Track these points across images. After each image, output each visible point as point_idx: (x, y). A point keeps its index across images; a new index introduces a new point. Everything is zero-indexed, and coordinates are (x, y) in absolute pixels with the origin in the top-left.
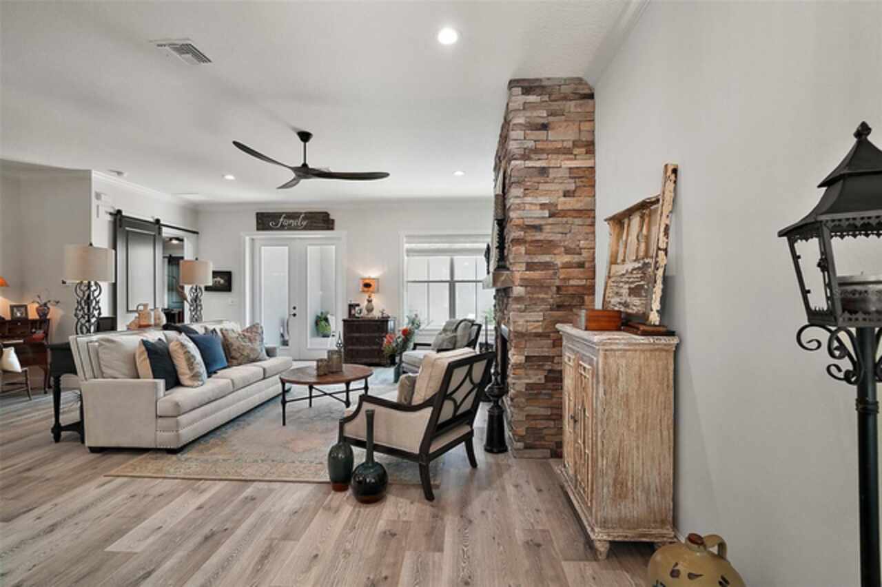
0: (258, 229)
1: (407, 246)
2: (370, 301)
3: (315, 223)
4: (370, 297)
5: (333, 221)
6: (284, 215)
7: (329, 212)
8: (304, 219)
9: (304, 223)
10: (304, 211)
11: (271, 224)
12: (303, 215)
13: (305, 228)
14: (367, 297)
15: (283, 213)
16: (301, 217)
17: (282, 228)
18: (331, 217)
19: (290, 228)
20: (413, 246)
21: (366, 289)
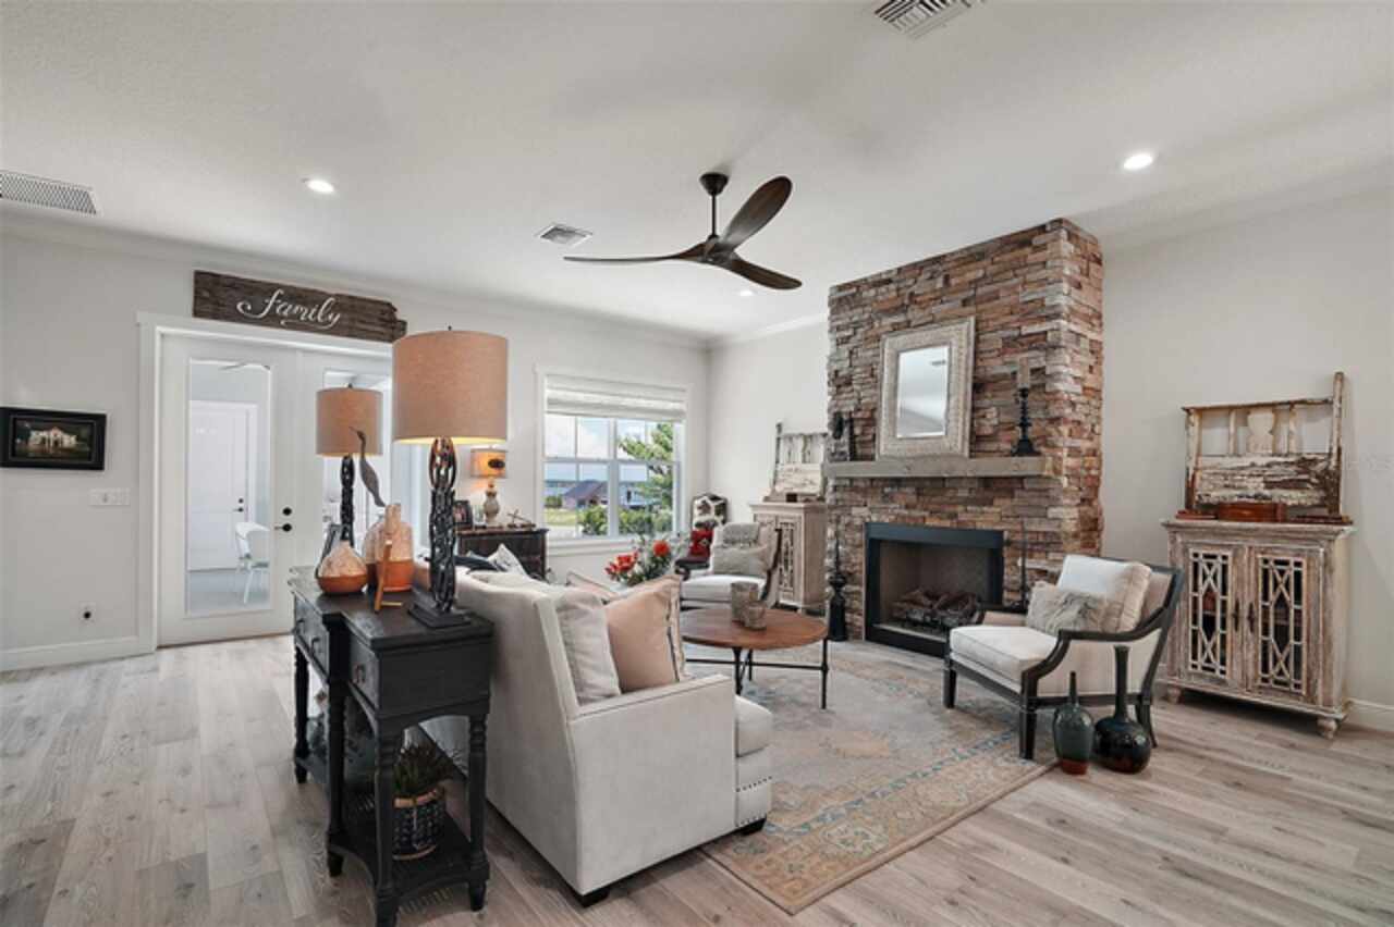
0: (197, 313)
1: (548, 393)
2: (491, 495)
3: (363, 322)
4: (491, 486)
5: (404, 323)
6: (280, 291)
7: (395, 304)
8: (334, 308)
9: (335, 319)
10: (334, 292)
11: (239, 306)
12: (331, 299)
13: (336, 331)
14: (485, 488)
15: (279, 286)
16: (328, 301)
17: (273, 320)
18: (400, 316)
19: (295, 324)
20: (560, 395)
21: (494, 471)
